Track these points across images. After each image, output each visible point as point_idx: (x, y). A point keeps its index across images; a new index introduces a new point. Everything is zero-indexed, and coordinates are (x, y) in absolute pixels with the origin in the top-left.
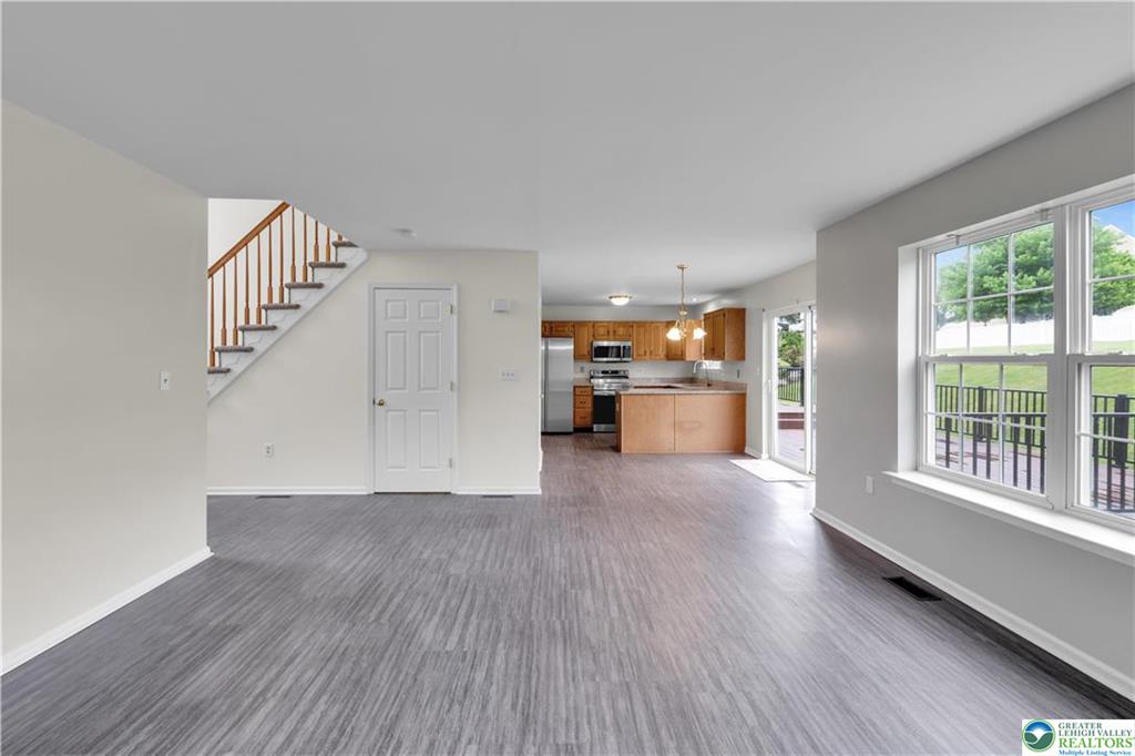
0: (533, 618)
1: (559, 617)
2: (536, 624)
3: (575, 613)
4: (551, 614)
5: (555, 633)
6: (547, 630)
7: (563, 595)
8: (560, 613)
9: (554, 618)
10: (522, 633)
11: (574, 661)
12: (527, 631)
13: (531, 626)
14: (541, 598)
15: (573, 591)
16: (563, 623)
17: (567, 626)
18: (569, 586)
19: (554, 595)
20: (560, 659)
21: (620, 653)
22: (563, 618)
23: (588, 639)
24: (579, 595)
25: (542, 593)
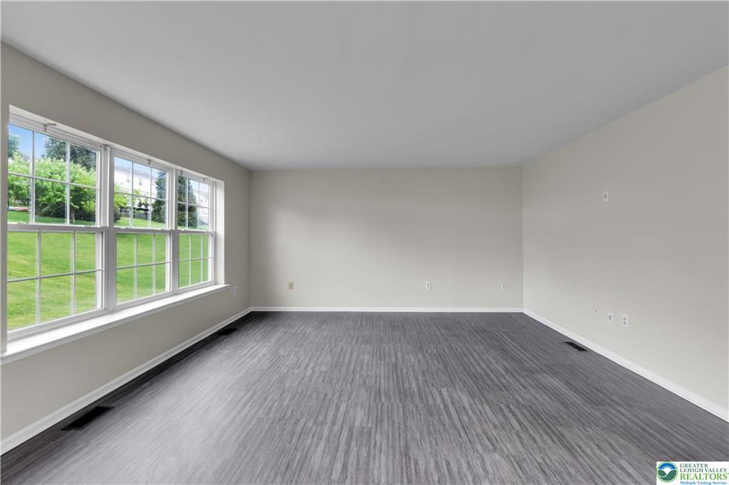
0: (400, 405)
1: (382, 405)
2: (398, 401)
3: (372, 407)
4: (388, 406)
5: (386, 395)
6: (390, 397)
7: (378, 422)
8: (382, 407)
9: (386, 404)
10: (405, 395)
11: (376, 382)
12: (402, 397)
13: (400, 399)
14: (396, 420)
15: (370, 425)
16: (380, 400)
17: (378, 399)
18: (373, 431)
19: (386, 421)
20: (382, 382)
21: (351, 384)
22: (380, 404)
23: (366, 391)
24: (365, 420)
25: (396, 424)
